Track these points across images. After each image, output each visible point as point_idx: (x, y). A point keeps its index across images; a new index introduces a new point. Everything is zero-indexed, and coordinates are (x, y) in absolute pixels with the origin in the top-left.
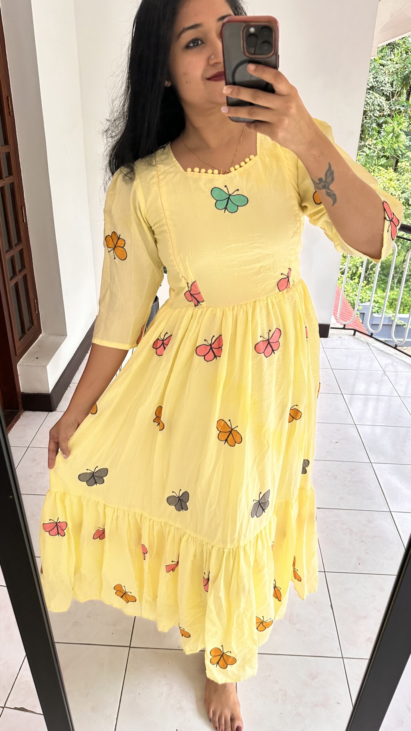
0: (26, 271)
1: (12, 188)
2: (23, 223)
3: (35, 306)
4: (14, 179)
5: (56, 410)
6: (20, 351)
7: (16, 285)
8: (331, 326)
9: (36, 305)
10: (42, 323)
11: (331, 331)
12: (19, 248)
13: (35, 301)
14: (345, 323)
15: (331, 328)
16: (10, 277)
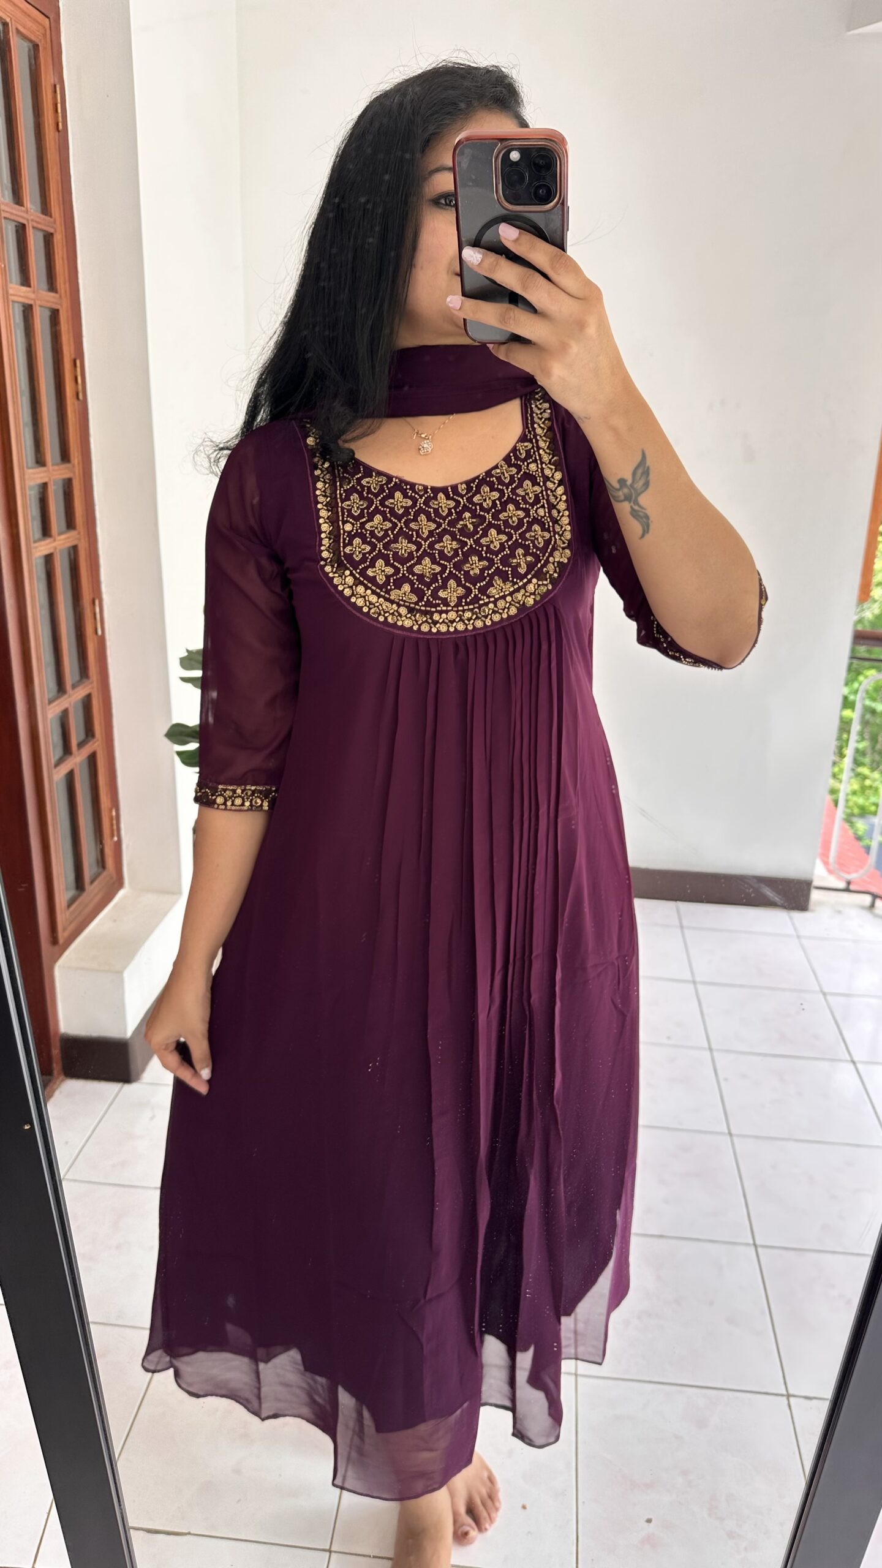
0: (96, 744)
1: (72, 557)
2: (95, 636)
3: (112, 825)
4: (79, 539)
5: (138, 1079)
6: (66, 934)
7: (70, 777)
8: (814, 884)
9: (115, 822)
10: (128, 865)
11: (815, 895)
12: (80, 693)
13: (114, 813)
14: (849, 877)
15: (816, 888)
16: (57, 757)
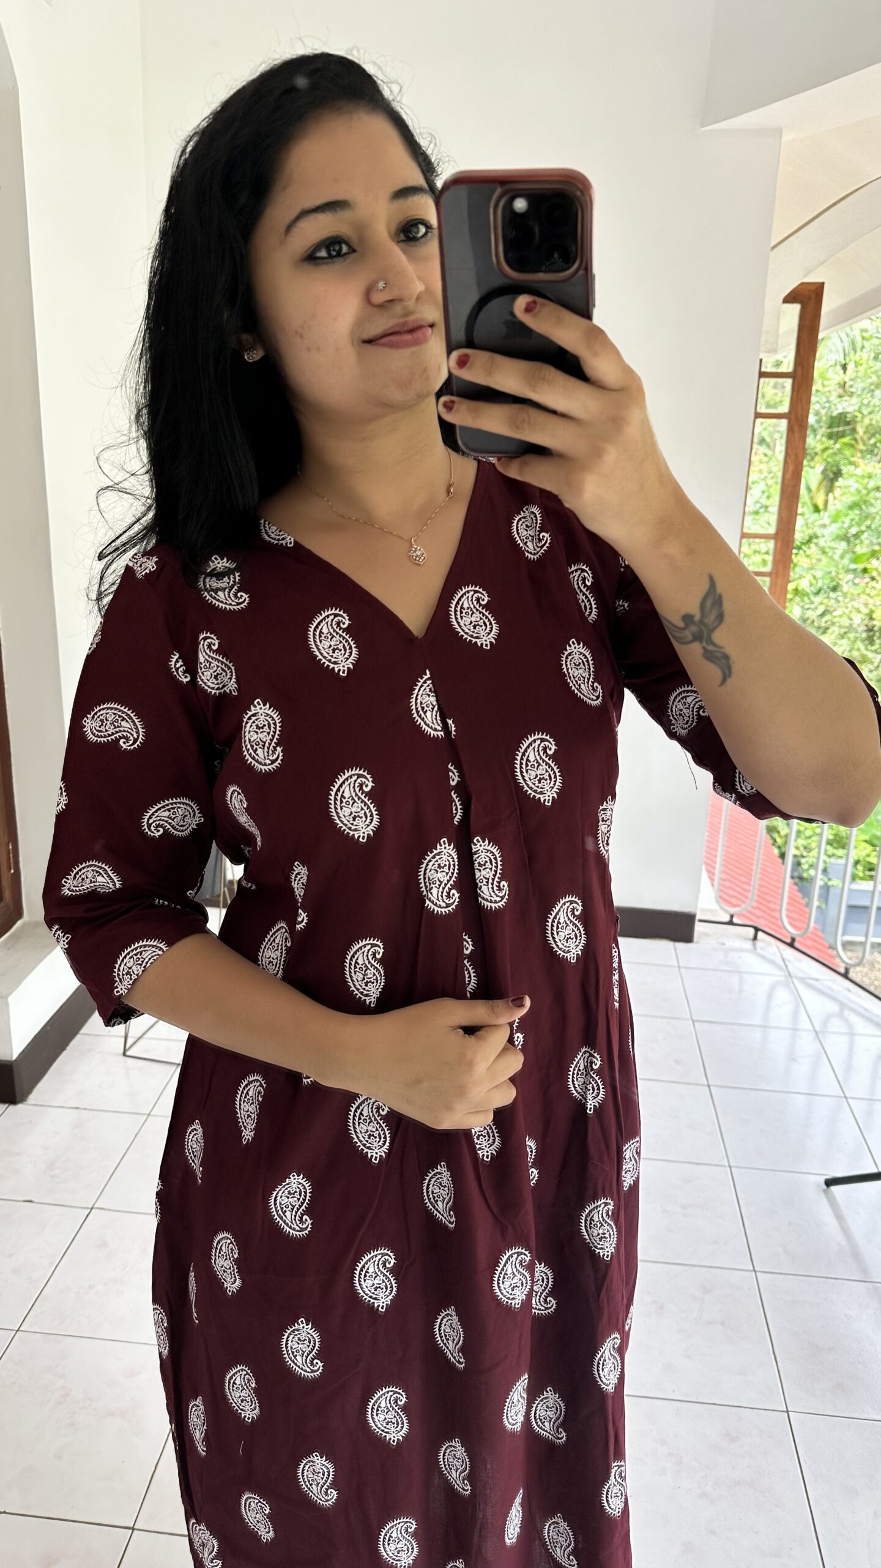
3: (9, 858)
5: (25, 1101)
9: (11, 855)
10: (26, 896)
11: (699, 928)
13: (11, 847)
14: (733, 910)
15: (700, 921)
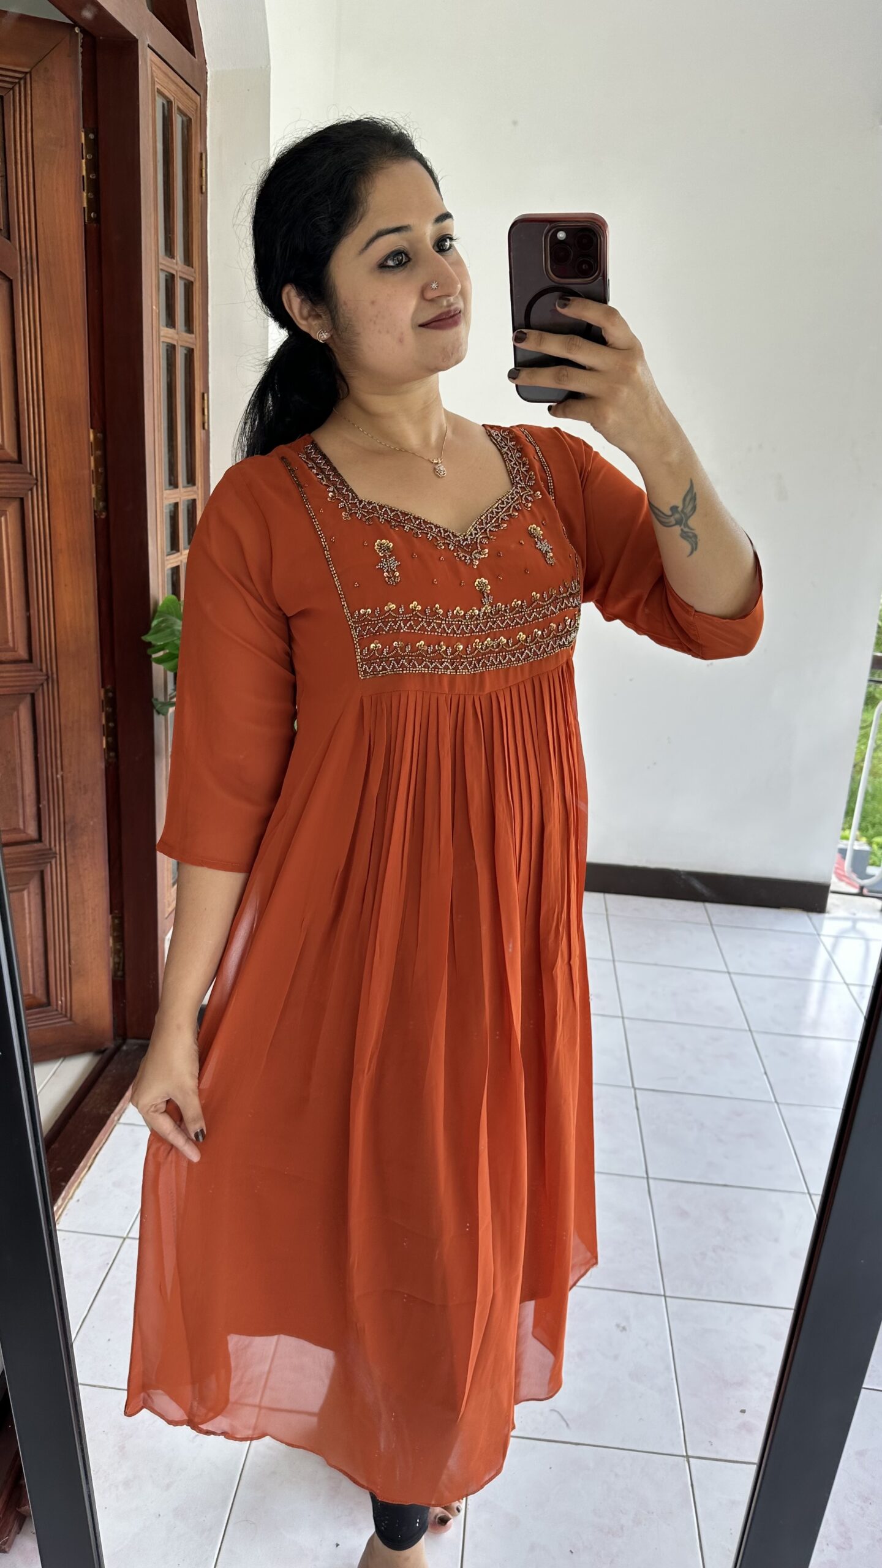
8: (832, 888)
11: (832, 899)
14: (862, 883)
